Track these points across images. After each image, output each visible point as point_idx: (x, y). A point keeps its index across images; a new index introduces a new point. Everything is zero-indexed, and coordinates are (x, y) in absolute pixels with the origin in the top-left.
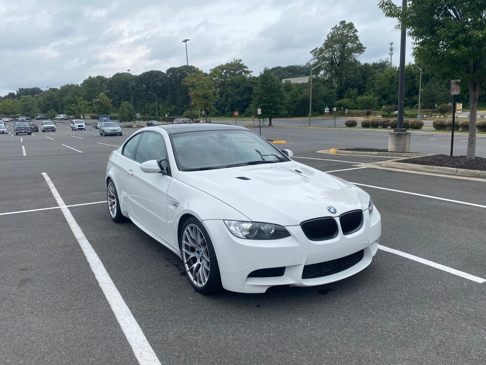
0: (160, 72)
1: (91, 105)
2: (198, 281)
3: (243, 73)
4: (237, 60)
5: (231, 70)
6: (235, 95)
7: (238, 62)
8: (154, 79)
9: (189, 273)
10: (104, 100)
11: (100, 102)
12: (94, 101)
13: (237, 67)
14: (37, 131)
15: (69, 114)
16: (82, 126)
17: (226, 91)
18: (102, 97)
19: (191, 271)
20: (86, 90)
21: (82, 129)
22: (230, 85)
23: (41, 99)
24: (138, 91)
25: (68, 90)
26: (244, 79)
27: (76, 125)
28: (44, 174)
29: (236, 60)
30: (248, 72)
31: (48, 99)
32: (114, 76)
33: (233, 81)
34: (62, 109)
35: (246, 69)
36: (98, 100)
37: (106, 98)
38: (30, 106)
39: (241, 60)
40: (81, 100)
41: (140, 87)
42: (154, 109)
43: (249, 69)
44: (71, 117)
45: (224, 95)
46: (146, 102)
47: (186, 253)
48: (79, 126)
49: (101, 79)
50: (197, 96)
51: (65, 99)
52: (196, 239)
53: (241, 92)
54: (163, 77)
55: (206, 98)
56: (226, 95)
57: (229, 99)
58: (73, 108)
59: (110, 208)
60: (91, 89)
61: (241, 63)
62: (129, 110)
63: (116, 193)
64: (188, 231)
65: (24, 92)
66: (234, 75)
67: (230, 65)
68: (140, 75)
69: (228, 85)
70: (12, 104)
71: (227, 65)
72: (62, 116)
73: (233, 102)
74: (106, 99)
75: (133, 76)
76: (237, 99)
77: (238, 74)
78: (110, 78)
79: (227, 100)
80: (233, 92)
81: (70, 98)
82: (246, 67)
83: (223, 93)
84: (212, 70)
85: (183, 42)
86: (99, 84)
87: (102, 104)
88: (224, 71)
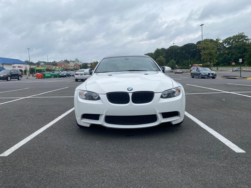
0: (193, 44)
3: (245, 40)
4: (241, 33)
5: (236, 39)
6: (238, 53)
7: (241, 34)
8: (189, 48)
10: (162, 59)
12: (157, 60)
13: (241, 37)
17: (232, 52)
20: (155, 55)
22: (235, 48)
24: (180, 54)
26: (245, 44)
29: (240, 33)
30: (248, 40)
32: (170, 47)
33: (236, 45)
35: (246, 38)
36: (159, 59)
37: (163, 58)
39: (243, 33)
41: (182, 52)
42: (188, 63)
43: (249, 38)
45: (230, 54)
46: (184, 60)
49: (163, 49)
50: (205, 54)
53: (241, 51)
54: (195, 47)
55: (211, 55)
56: (232, 54)
57: (233, 56)
60: (157, 54)
61: (244, 34)
62: (172, 64)
66: (238, 42)
68: (182, 46)
69: (233, 48)
71: (234, 36)
73: (236, 57)
75: (179, 47)
76: (238, 56)
77: (241, 41)
78: (168, 49)
79: (232, 57)
80: (236, 51)
83: (230, 53)
84: (224, 40)
85: (201, 26)
86: (161, 52)
87: (160, 61)
88: (232, 40)
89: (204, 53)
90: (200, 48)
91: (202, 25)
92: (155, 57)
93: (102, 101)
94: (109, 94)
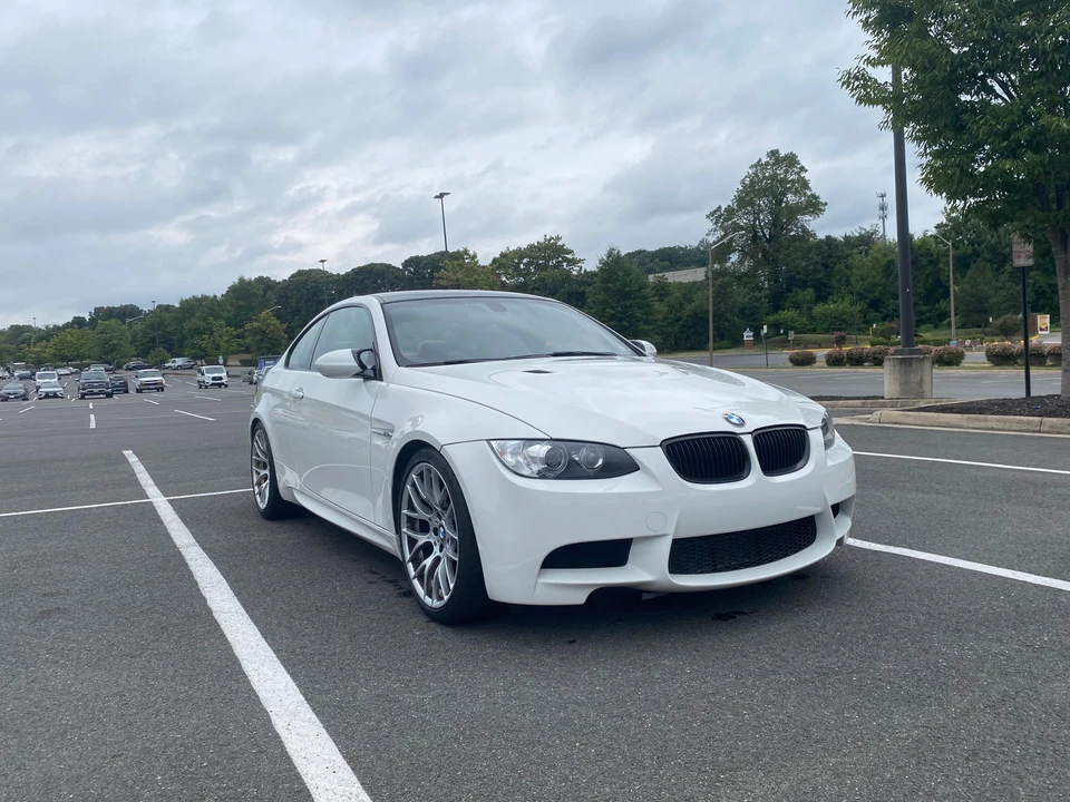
0: (389, 267)
1: (241, 336)
2: (434, 595)
3: (565, 264)
4: (552, 238)
5: (538, 258)
7: (552, 241)
8: (376, 282)
9: (416, 583)
10: (269, 325)
11: (260, 329)
12: (248, 326)
14: (126, 391)
15: (195, 357)
16: (221, 378)
18: (267, 318)
19: (420, 577)
20: (232, 306)
21: (220, 385)
23: (138, 327)
25: (196, 308)
26: (568, 275)
27: (208, 378)
28: (128, 453)
29: (548, 237)
30: (573, 262)
31: (152, 326)
32: (293, 276)
33: (542, 280)
34: (181, 346)
35: (569, 256)
36: (256, 324)
37: (274, 321)
38: (115, 341)
39: (558, 238)
40: (221, 326)
43: (577, 256)
44: (199, 362)
47: (409, 537)
48: (214, 379)
49: (265, 283)
51: (188, 325)
52: (430, 498)
54: (396, 278)
58: (204, 344)
59: (257, 490)
60: (243, 303)
61: (560, 243)
63: (269, 453)
64: (414, 485)
65: (103, 314)
66: (545, 267)
67: (535, 247)
68: (347, 274)
70: (78, 339)
71: (531, 247)
72: (180, 361)
74: (272, 322)
75: (332, 275)
77: (555, 267)
78: (285, 281)
81: (198, 323)
82: (571, 252)
85: (436, 197)
86: (261, 292)
87: (264, 332)
88: (524, 261)
91: (441, 196)
92: (231, 314)
94: (671, 445)
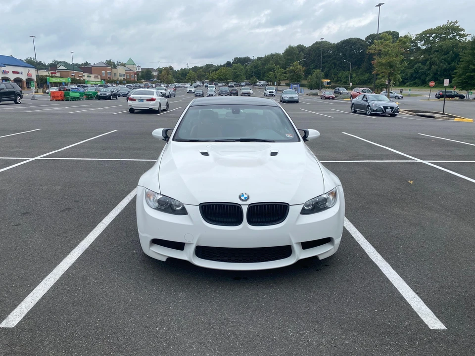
0: (359, 39)
1: (285, 73)
3: (457, 37)
4: (452, 22)
5: (442, 34)
6: (442, 62)
7: (452, 24)
8: (351, 47)
10: (297, 68)
11: (293, 70)
12: (288, 69)
13: (453, 29)
14: (237, 95)
15: (268, 81)
16: (273, 92)
17: (431, 58)
18: (297, 66)
20: (285, 58)
21: (272, 95)
22: (437, 51)
23: (249, 67)
24: (334, 59)
25: (273, 58)
26: (456, 45)
27: (268, 92)
29: (450, 22)
30: (464, 36)
31: (255, 67)
32: (313, 44)
33: (441, 46)
34: (264, 76)
35: (462, 33)
36: (291, 68)
38: (238, 73)
39: (456, 22)
40: (278, 68)
41: (337, 55)
42: (347, 77)
43: (466, 32)
44: (269, 83)
45: (428, 63)
46: (340, 70)
48: (270, 92)
49: (301, 48)
51: (267, 67)
53: (449, 59)
54: (361, 45)
55: (391, 66)
56: (430, 63)
57: (433, 67)
58: (270, 76)
60: (289, 57)
61: (457, 25)
62: (317, 78)
65: (238, 61)
66: (445, 39)
67: (441, 28)
68: (338, 44)
69: (435, 51)
70: (226, 71)
71: (438, 28)
72: (262, 83)
73: (437, 70)
74: (299, 67)
75: (331, 44)
76: (442, 67)
77: (451, 38)
78: (310, 47)
79: (430, 68)
80: (439, 59)
81: (270, 66)
82: (462, 30)
83: (427, 60)
84: (418, 35)
85: (377, 6)
86: (298, 52)
87: (295, 72)
88: (433, 35)
89: (380, 62)
90: (372, 52)
91: (379, 5)
92: (284, 62)
93: (190, 217)
94: (205, 206)
